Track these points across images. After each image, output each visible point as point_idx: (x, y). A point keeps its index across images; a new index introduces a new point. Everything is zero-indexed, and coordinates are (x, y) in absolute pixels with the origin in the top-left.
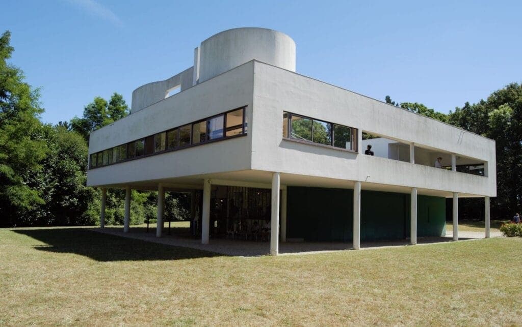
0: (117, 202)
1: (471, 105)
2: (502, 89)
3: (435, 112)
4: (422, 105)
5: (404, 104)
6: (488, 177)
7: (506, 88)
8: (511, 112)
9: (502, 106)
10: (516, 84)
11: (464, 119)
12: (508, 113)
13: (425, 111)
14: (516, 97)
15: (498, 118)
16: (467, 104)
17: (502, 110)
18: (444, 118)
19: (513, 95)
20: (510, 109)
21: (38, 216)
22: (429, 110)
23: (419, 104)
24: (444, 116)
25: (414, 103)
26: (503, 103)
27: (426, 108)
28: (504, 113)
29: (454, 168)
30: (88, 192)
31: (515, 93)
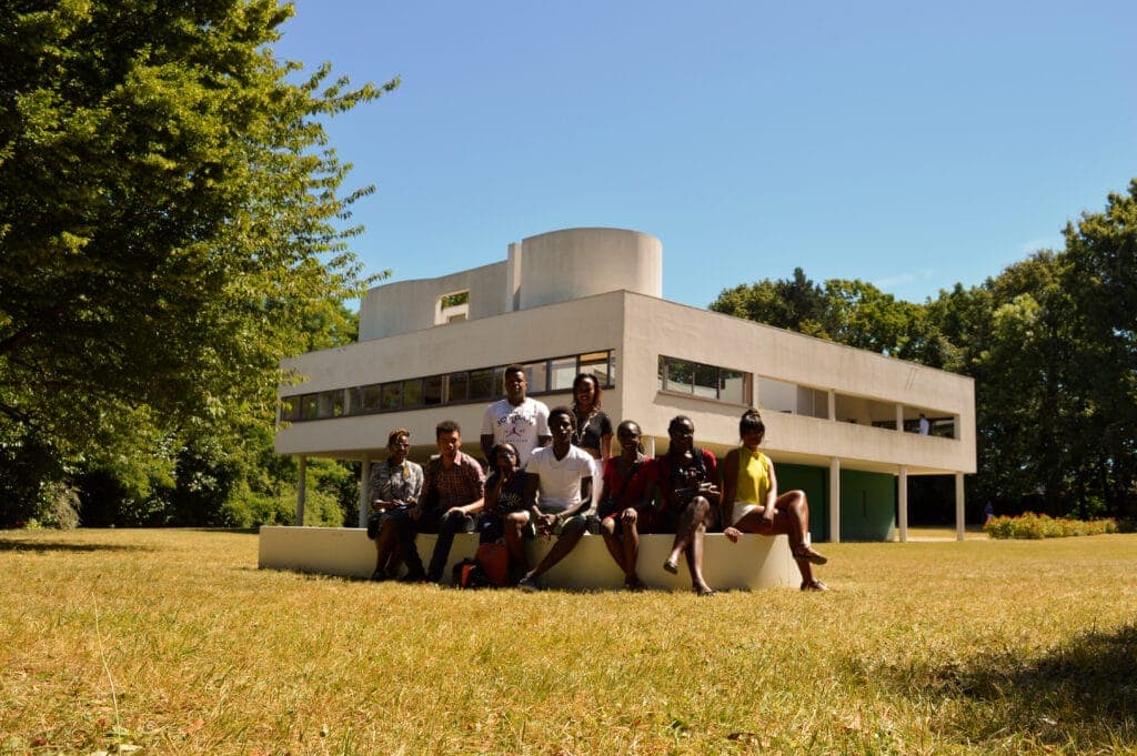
0: (273, 484)
1: (967, 288)
2: (1023, 261)
3: (897, 300)
4: (869, 286)
5: (832, 282)
6: (959, 439)
7: (1031, 259)
8: (1036, 312)
9: (1019, 297)
10: (1050, 252)
11: (953, 317)
12: (1028, 312)
13: (875, 299)
14: (1047, 280)
15: (1011, 323)
16: (958, 287)
17: (1018, 307)
18: (915, 314)
19: (1043, 275)
20: (1035, 304)
21: (151, 510)
22: (883, 298)
23: (864, 282)
24: (915, 309)
25: (853, 281)
26: (1020, 292)
27: (877, 291)
28: (1023, 312)
29: (900, 426)
30: (233, 464)
31: (1045, 270)
